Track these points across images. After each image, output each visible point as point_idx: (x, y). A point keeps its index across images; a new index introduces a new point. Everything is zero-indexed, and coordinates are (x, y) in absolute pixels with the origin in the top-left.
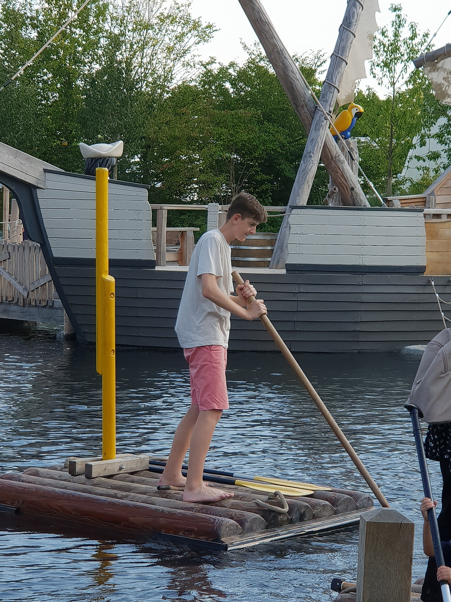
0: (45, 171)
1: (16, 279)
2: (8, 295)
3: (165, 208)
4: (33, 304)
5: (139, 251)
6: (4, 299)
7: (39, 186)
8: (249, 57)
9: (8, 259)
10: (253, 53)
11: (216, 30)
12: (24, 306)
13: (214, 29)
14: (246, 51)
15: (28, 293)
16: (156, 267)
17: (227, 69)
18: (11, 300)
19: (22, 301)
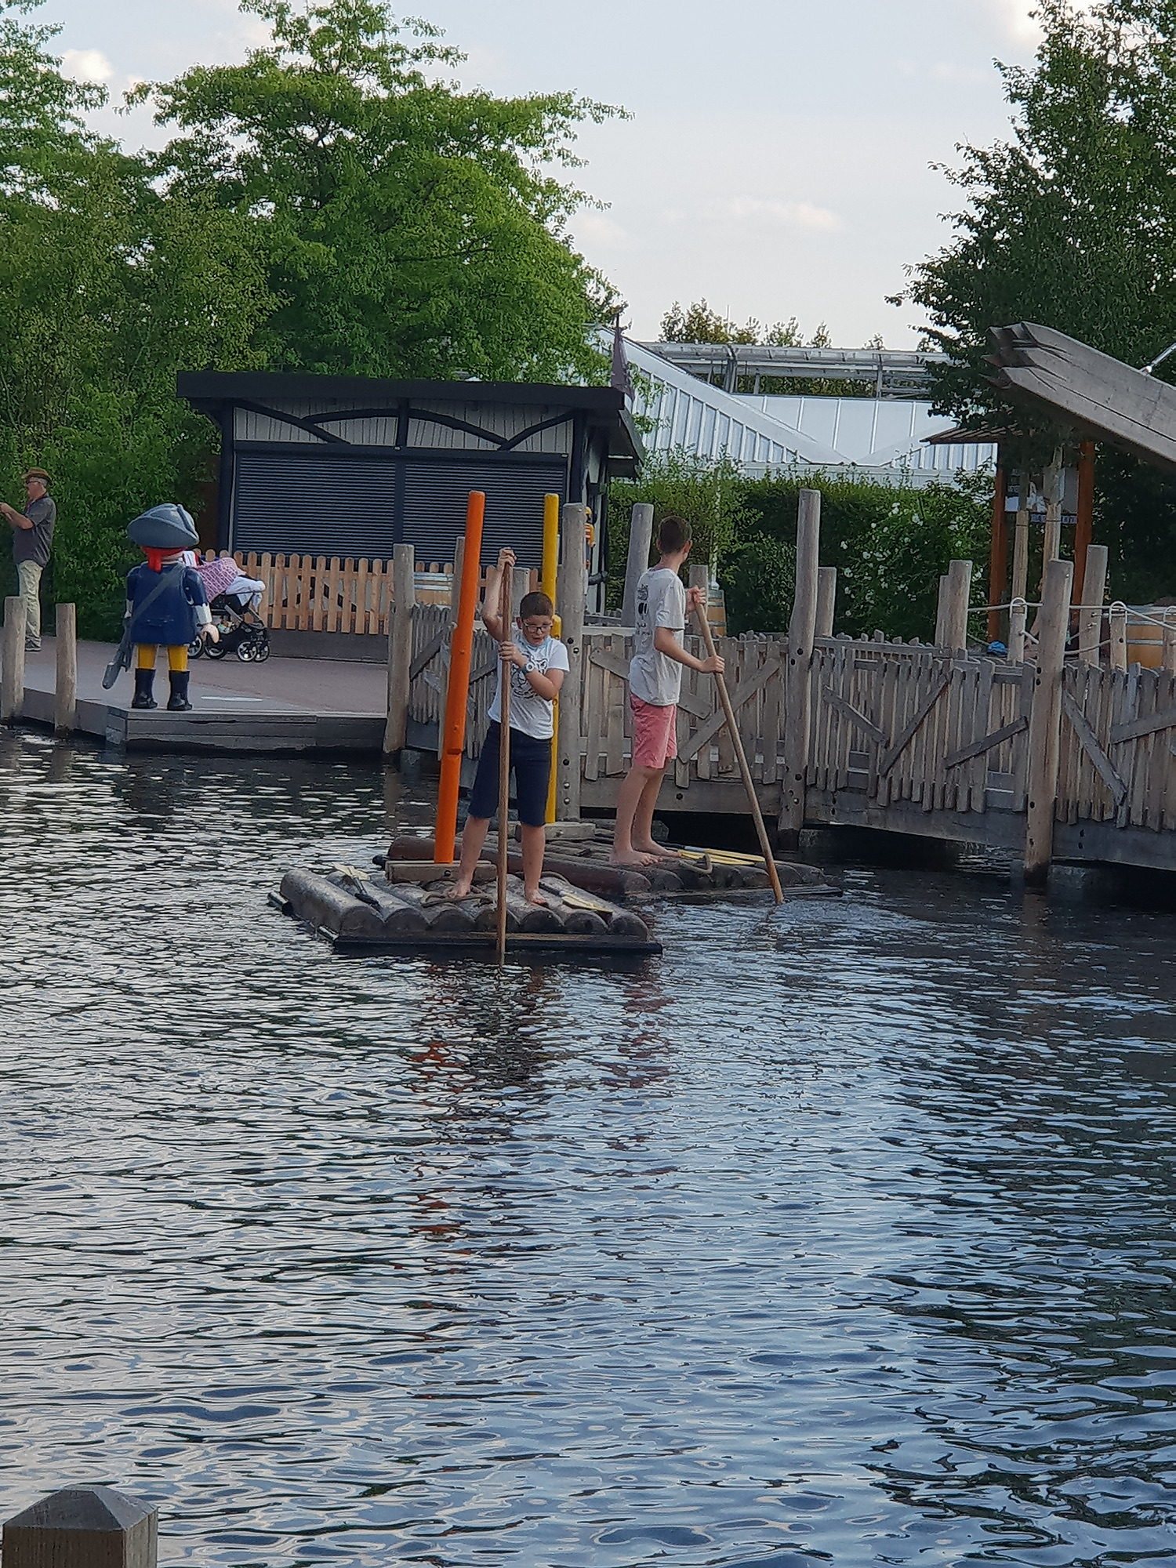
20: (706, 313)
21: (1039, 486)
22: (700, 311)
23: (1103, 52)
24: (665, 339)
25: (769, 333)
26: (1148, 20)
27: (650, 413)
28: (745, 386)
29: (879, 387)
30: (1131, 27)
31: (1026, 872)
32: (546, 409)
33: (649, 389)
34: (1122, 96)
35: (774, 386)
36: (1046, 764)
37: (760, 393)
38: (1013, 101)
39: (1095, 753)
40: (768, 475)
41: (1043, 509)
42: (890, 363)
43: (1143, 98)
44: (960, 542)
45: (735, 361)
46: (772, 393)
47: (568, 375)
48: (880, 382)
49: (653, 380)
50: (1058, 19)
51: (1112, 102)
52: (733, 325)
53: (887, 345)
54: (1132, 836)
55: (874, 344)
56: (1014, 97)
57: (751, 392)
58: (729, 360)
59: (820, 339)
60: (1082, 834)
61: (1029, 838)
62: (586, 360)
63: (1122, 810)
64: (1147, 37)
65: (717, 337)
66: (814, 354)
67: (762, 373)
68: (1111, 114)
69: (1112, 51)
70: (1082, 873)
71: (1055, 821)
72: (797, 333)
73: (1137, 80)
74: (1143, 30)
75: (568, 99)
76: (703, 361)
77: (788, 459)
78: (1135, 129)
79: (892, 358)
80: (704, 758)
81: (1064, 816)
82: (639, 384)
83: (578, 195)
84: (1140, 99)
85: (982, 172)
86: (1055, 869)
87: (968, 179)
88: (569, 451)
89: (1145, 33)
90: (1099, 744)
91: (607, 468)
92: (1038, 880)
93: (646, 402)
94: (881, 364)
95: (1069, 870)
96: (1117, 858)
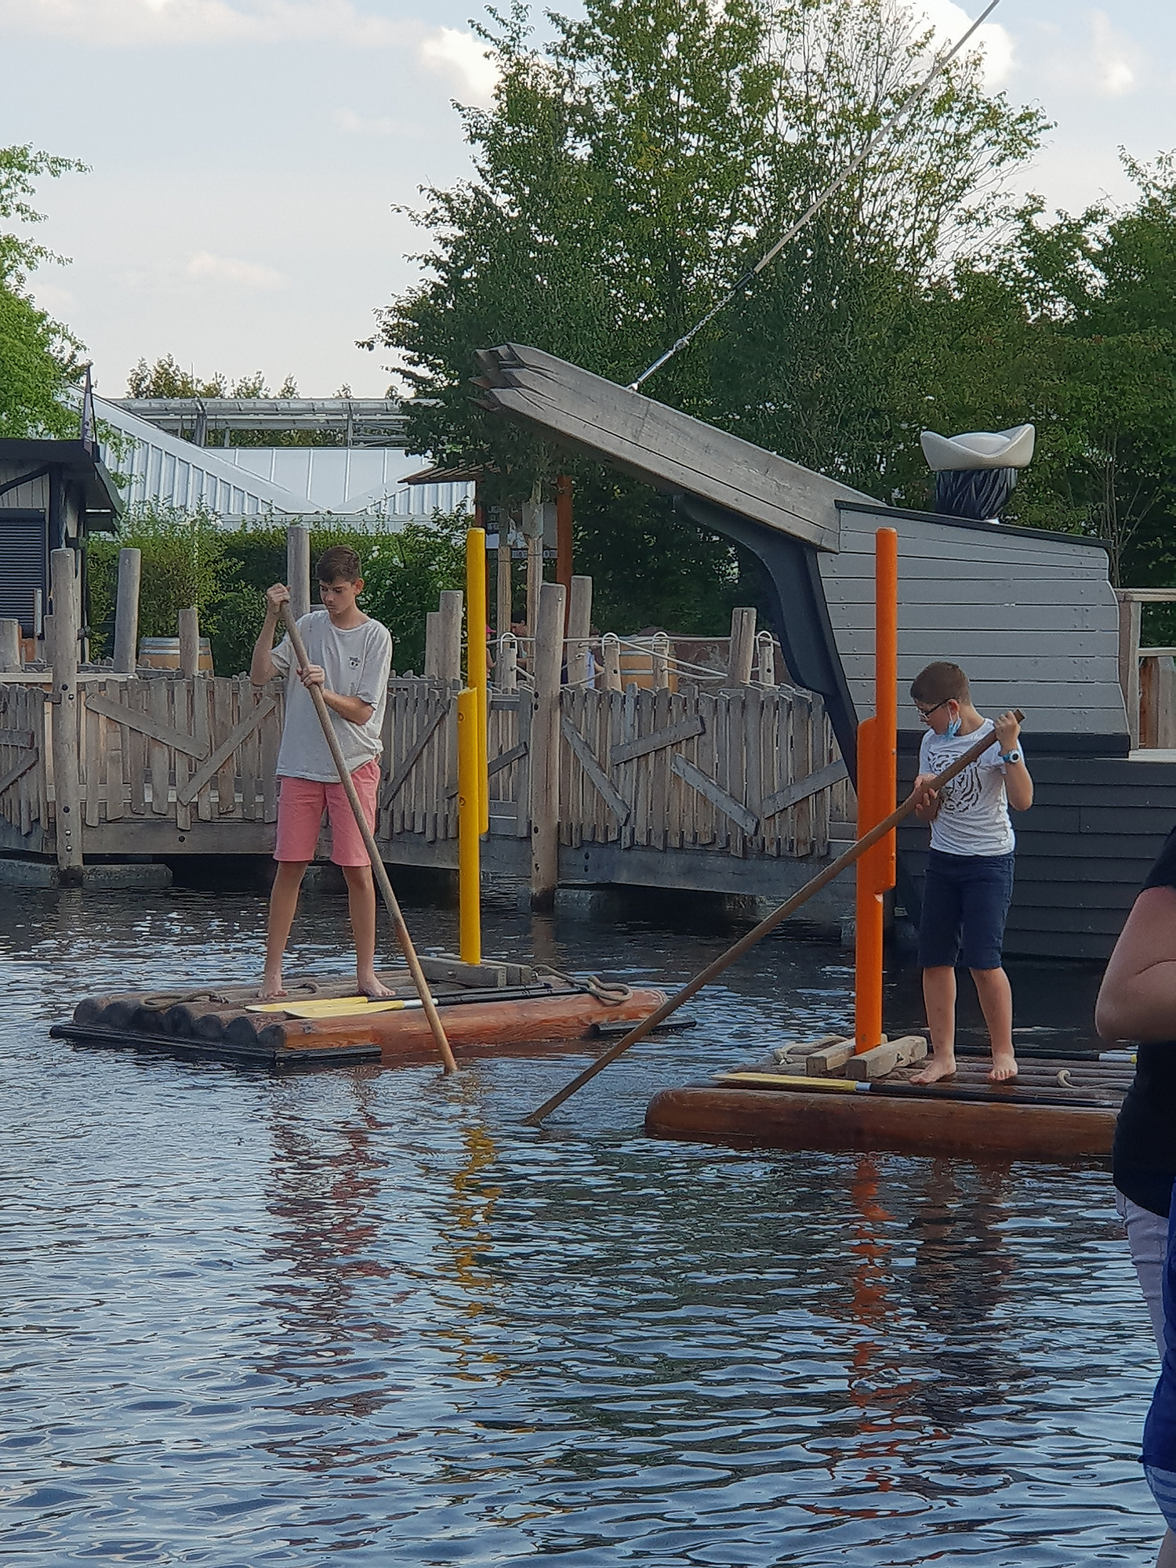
0: (840, 505)
1: (721, 787)
2: (700, 828)
3: (1137, 597)
4: (773, 850)
5: (1086, 711)
6: (689, 838)
7: (824, 544)
8: (1144, 194)
9: (699, 735)
10: (1155, 186)
11: (1047, 127)
12: (745, 858)
13: (1041, 123)
14: (1136, 181)
15: (758, 824)
16: (1130, 753)
17: (1080, 227)
18: (708, 841)
19: (740, 845)
20: (173, 368)
21: (519, 522)
22: (166, 366)
23: (559, 91)
24: (133, 396)
25: (236, 386)
26: (601, 57)
27: (123, 469)
28: (216, 440)
29: (350, 436)
30: (585, 64)
31: (533, 897)
32: (21, 464)
33: (121, 445)
34: (579, 134)
35: (243, 439)
36: (548, 789)
37: (231, 446)
38: (473, 142)
39: (595, 774)
40: (244, 525)
41: (524, 545)
42: (361, 411)
43: (600, 135)
44: (441, 583)
45: (204, 415)
46: (242, 445)
47: (37, 431)
48: (350, 431)
49: (124, 435)
50: (513, 58)
51: (570, 140)
52: (199, 381)
53: (355, 394)
54: (637, 856)
55: (342, 393)
56: (473, 138)
57: (221, 446)
58: (199, 415)
59: (289, 391)
60: (587, 858)
61: (534, 863)
62: (56, 415)
63: (626, 831)
64: (600, 73)
65: (185, 392)
66: (283, 405)
67: (232, 426)
68: (570, 152)
69: (568, 90)
70: (589, 895)
71: (559, 845)
72: (264, 388)
73: (593, 117)
74: (597, 67)
75: (24, 153)
76: (172, 416)
77: (263, 510)
78: (595, 165)
79: (361, 406)
80: (205, 800)
81: (567, 840)
82: (111, 439)
83: (40, 251)
84: (597, 137)
85: (447, 214)
86: (561, 893)
87: (432, 220)
88: (47, 506)
89: (599, 70)
90: (600, 765)
91: (86, 523)
92: (545, 903)
93: (118, 457)
94: (350, 412)
95: (575, 894)
96: (623, 879)
